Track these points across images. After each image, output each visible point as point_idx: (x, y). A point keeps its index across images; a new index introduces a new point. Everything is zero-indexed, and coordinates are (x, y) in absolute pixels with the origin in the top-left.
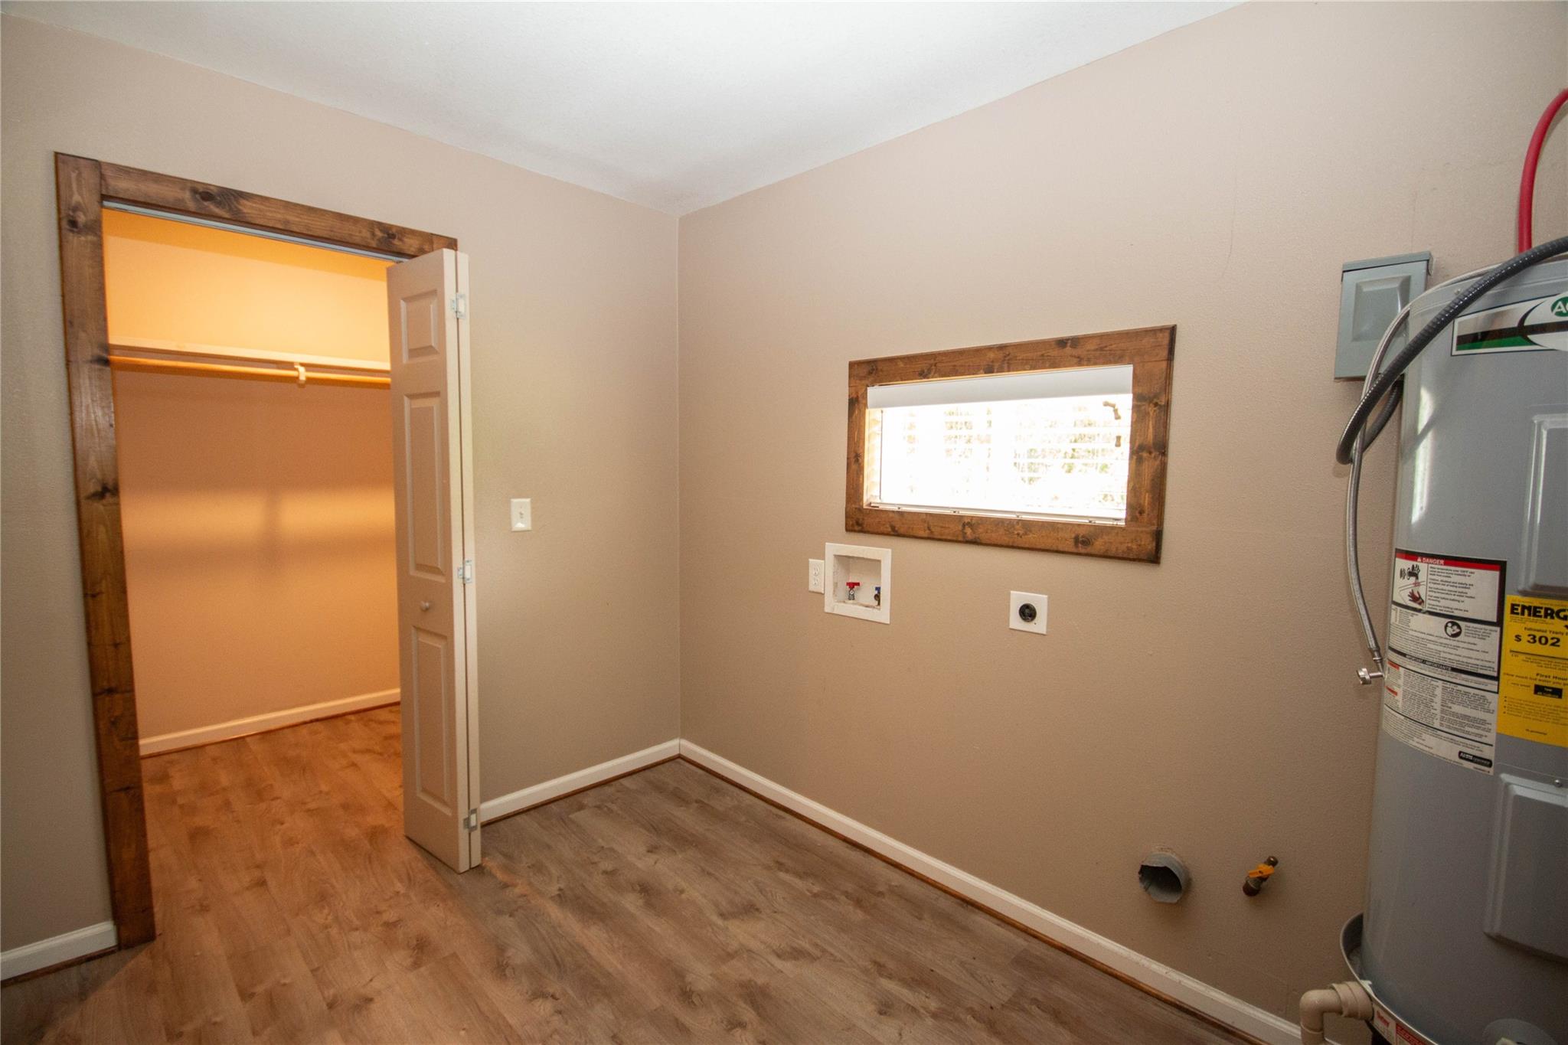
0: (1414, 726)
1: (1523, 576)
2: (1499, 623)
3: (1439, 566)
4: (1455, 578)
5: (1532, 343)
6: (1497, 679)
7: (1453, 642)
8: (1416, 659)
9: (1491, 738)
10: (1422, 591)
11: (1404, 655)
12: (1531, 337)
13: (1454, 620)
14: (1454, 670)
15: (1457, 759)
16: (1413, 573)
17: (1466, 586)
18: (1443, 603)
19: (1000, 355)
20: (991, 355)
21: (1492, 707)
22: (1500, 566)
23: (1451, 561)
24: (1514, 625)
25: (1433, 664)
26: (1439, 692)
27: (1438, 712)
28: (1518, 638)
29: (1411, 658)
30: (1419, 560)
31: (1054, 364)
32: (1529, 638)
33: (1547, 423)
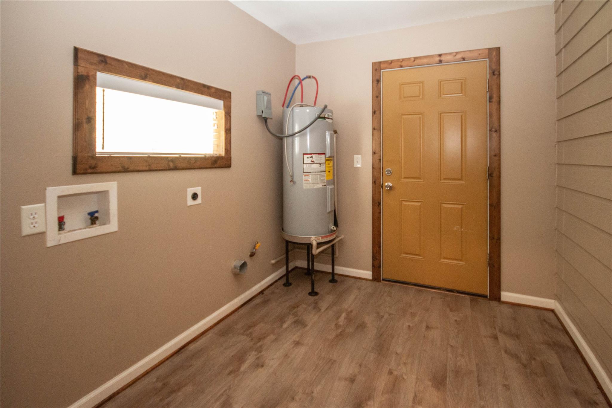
0: (314, 184)
1: (328, 155)
2: (325, 163)
3: (317, 155)
4: (320, 157)
5: (326, 120)
6: (326, 172)
7: (320, 167)
8: (314, 172)
9: (325, 181)
10: (314, 160)
11: (311, 172)
12: (326, 119)
13: (320, 164)
14: (320, 172)
15: (322, 186)
16: (312, 157)
17: (321, 158)
18: (318, 161)
19: (182, 82)
20: (178, 80)
21: (325, 176)
22: (325, 153)
23: (319, 154)
24: (327, 162)
25: (317, 172)
26: (319, 176)
27: (318, 180)
28: (327, 165)
29: (313, 172)
30: (313, 155)
31: (202, 93)
32: (329, 164)
33: (329, 132)
